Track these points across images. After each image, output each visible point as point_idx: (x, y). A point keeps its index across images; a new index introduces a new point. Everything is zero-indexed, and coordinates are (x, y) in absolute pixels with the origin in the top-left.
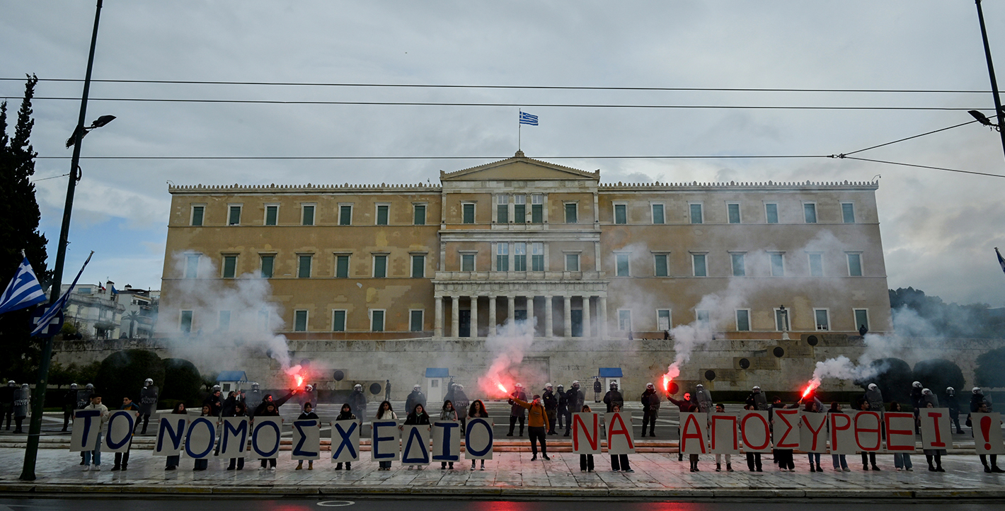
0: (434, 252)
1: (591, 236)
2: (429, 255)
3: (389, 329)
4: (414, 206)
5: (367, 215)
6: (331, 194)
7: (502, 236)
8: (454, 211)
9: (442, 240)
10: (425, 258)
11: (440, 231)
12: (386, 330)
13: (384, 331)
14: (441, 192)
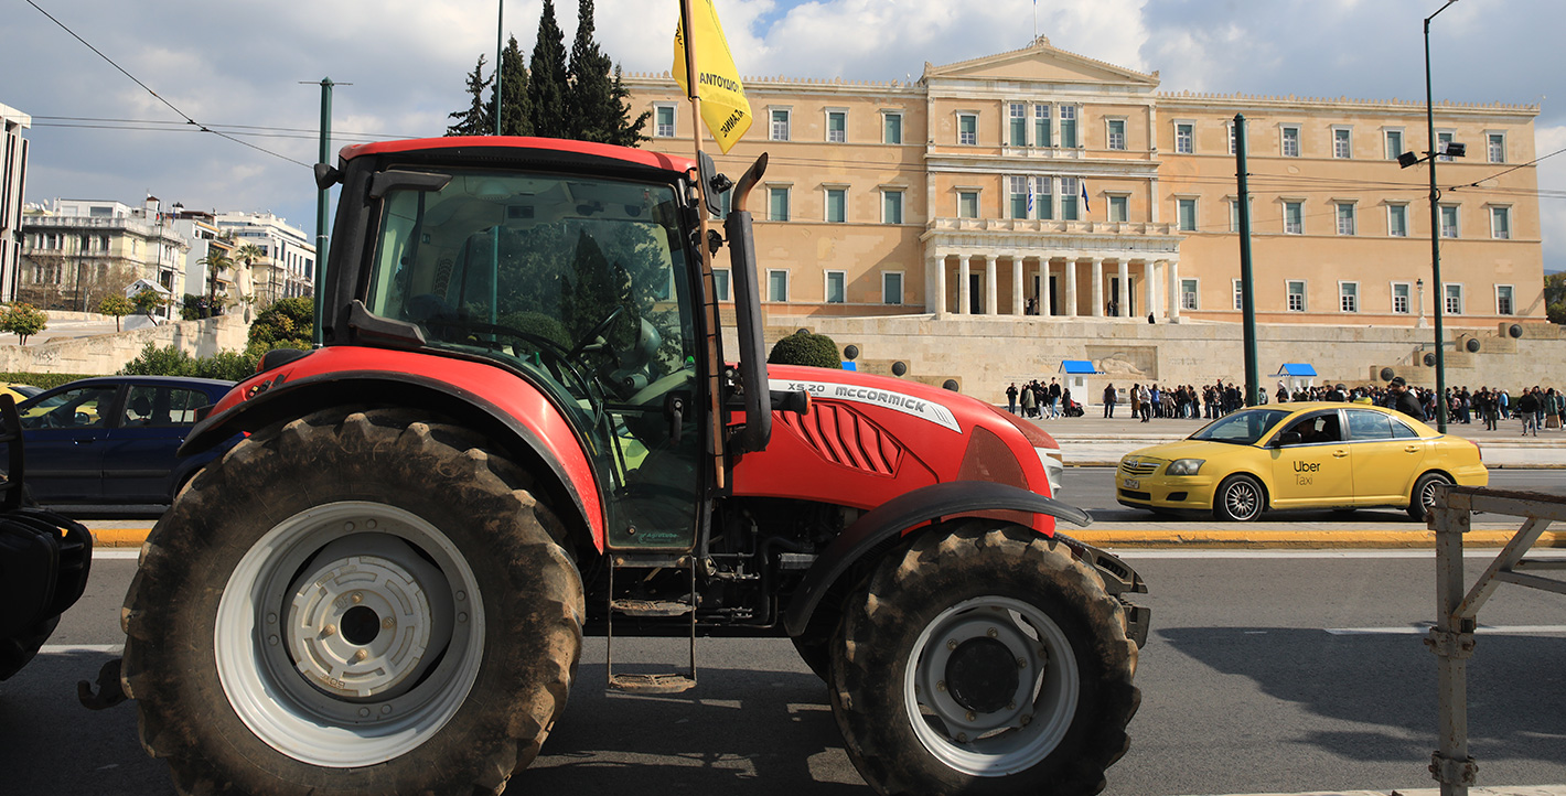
0: (915, 187)
1: (1146, 170)
2: (910, 191)
3: (853, 301)
4: (884, 115)
5: (813, 125)
6: (757, 91)
7: (1018, 166)
8: (947, 125)
9: (930, 169)
10: (903, 194)
11: (926, 156)
12: (849, 301)
13: (846, 303)
14: (927, 95)
